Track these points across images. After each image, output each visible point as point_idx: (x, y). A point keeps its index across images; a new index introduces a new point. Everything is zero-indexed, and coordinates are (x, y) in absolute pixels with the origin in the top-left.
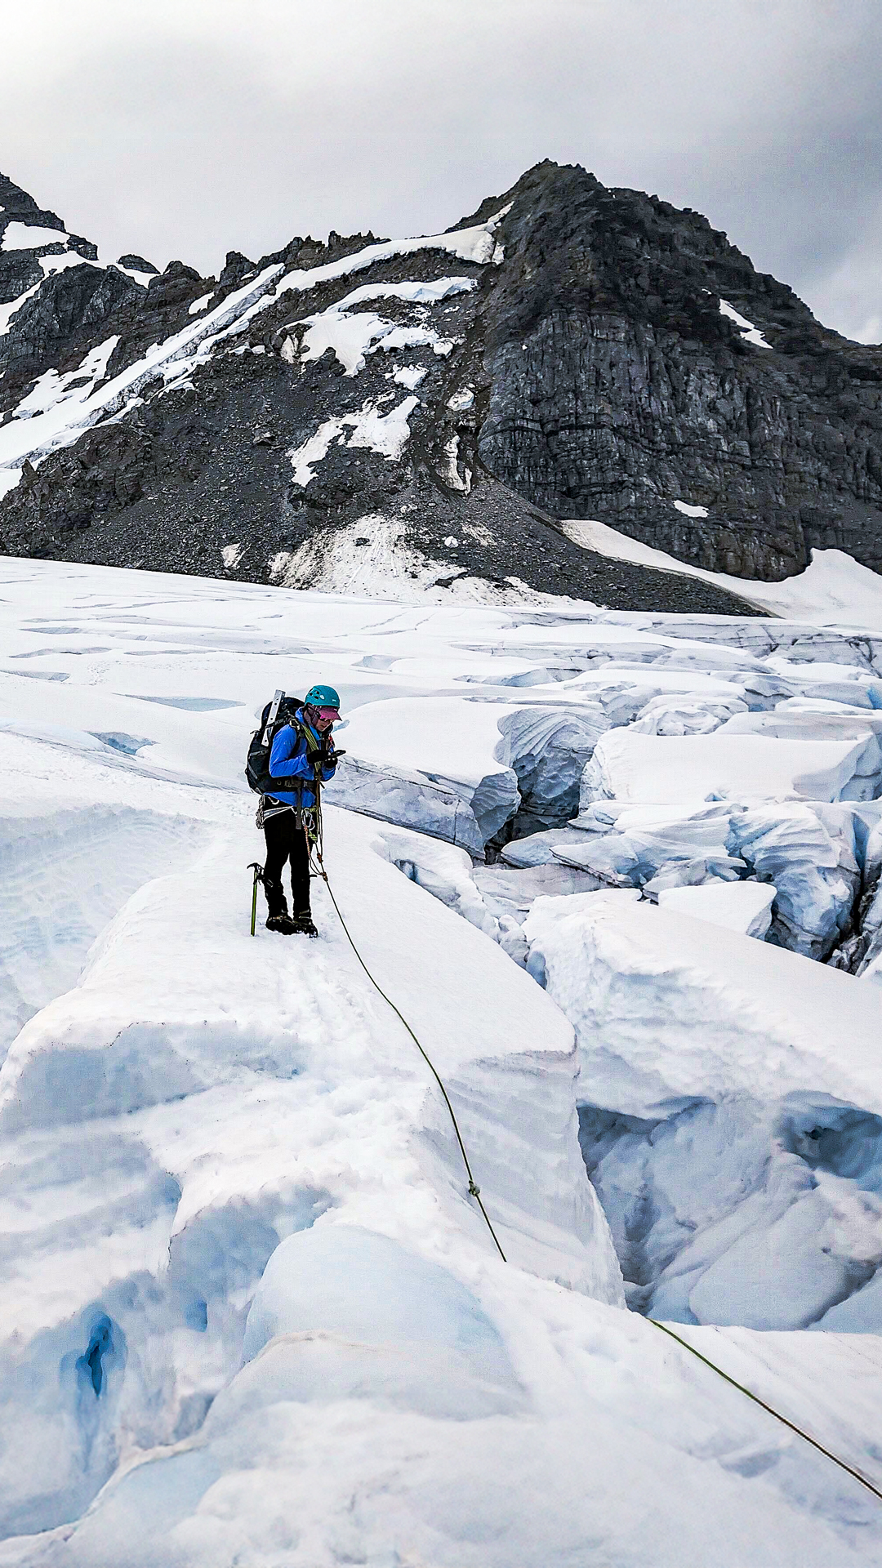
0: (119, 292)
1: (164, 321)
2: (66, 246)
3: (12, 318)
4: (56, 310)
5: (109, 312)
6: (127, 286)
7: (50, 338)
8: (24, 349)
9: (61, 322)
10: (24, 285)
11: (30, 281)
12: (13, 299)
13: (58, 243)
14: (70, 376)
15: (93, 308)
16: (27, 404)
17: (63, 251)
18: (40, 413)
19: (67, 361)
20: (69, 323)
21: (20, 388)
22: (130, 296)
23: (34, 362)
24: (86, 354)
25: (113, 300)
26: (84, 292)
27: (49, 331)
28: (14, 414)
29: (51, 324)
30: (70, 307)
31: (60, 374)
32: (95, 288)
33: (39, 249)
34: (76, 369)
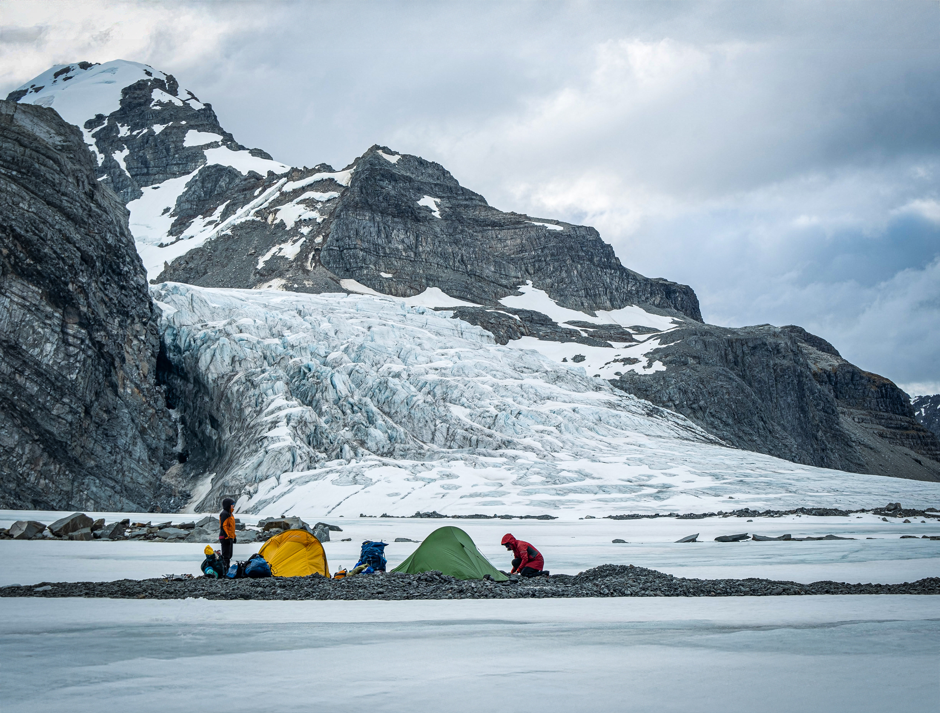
0: (233, 179)
1: (244, 198)
2: (220, 143)
3: (187, 185)
4: (203, 187)
5: (228, 189)
6: (237, 176)
7: (199, 200)
8: (187, 206)
9: (205, 193)
10: (196, 166)
11: (199, 164)
12: (189, 173)
13: (216, 142)
14: (208, 219)
15: (220, 187)
16: (187, 232)
17: (218, 146)
18: (192, 237)
19: (207, 211)
20: (209, 193)
21: (185, 224)
22: (237, 181)
23: (191, 212)
24: (216, 208)
25: (230, 183)
26: (216, 178)
27: (199, 197)
28: (181, 238)
29: (200, 194)
30: (210, 185)
31: (204, 218)
32: (222, 176)
33: (204, 145)
34: (211, 216)
